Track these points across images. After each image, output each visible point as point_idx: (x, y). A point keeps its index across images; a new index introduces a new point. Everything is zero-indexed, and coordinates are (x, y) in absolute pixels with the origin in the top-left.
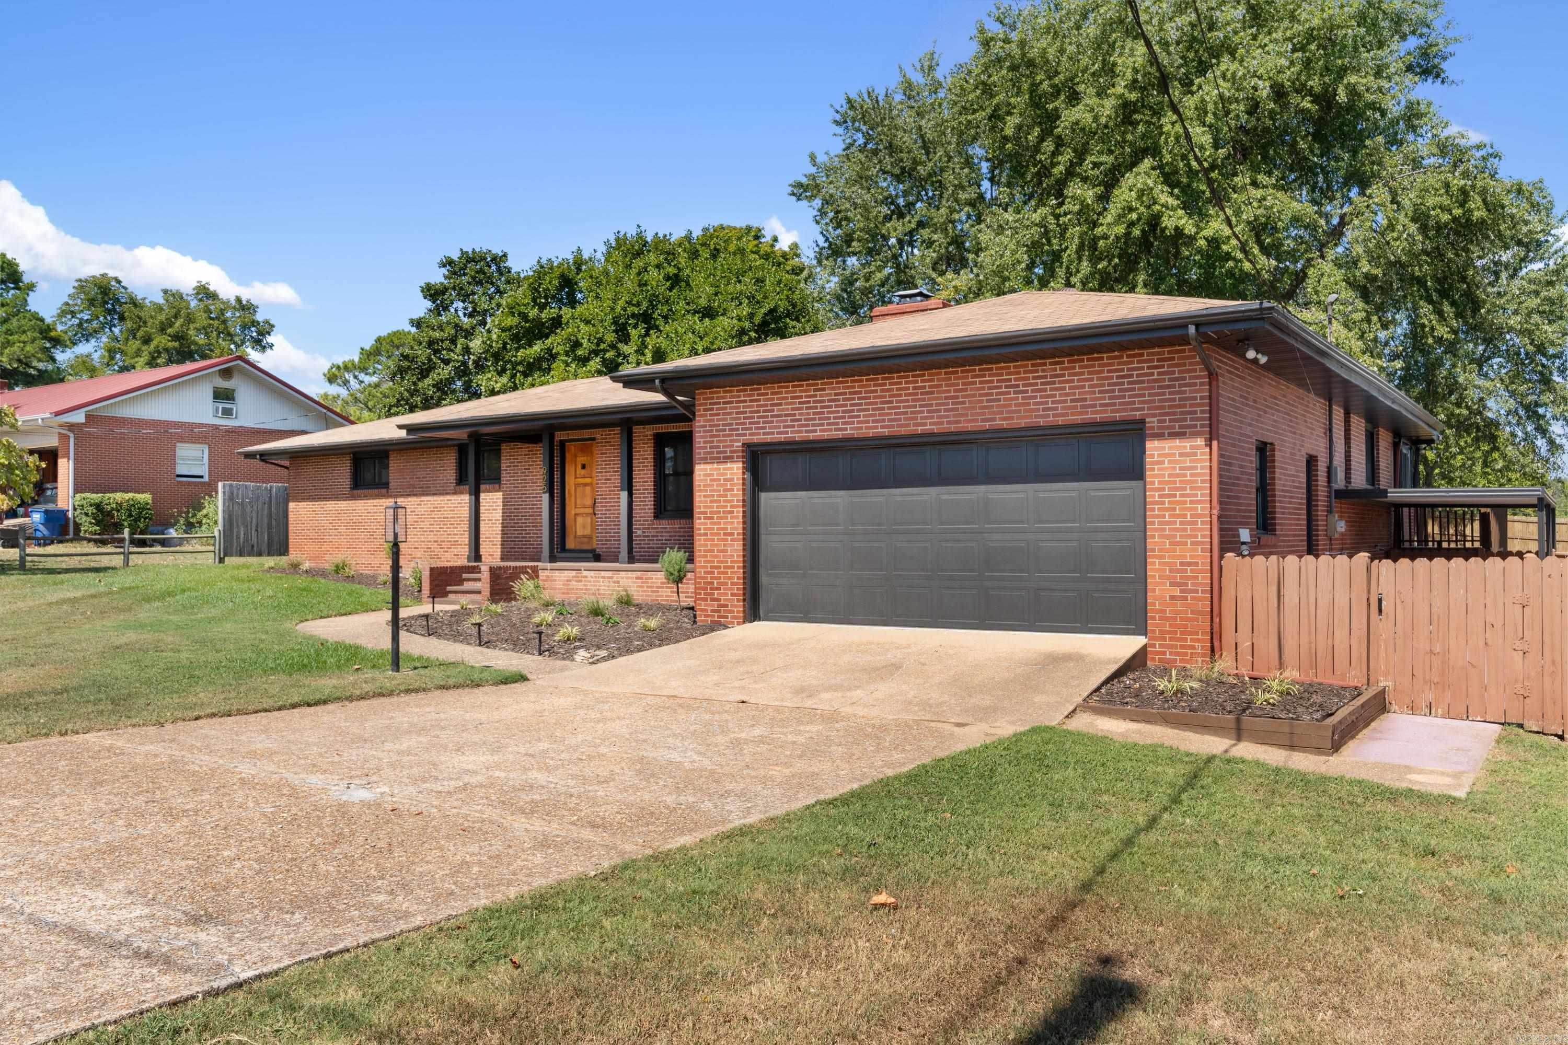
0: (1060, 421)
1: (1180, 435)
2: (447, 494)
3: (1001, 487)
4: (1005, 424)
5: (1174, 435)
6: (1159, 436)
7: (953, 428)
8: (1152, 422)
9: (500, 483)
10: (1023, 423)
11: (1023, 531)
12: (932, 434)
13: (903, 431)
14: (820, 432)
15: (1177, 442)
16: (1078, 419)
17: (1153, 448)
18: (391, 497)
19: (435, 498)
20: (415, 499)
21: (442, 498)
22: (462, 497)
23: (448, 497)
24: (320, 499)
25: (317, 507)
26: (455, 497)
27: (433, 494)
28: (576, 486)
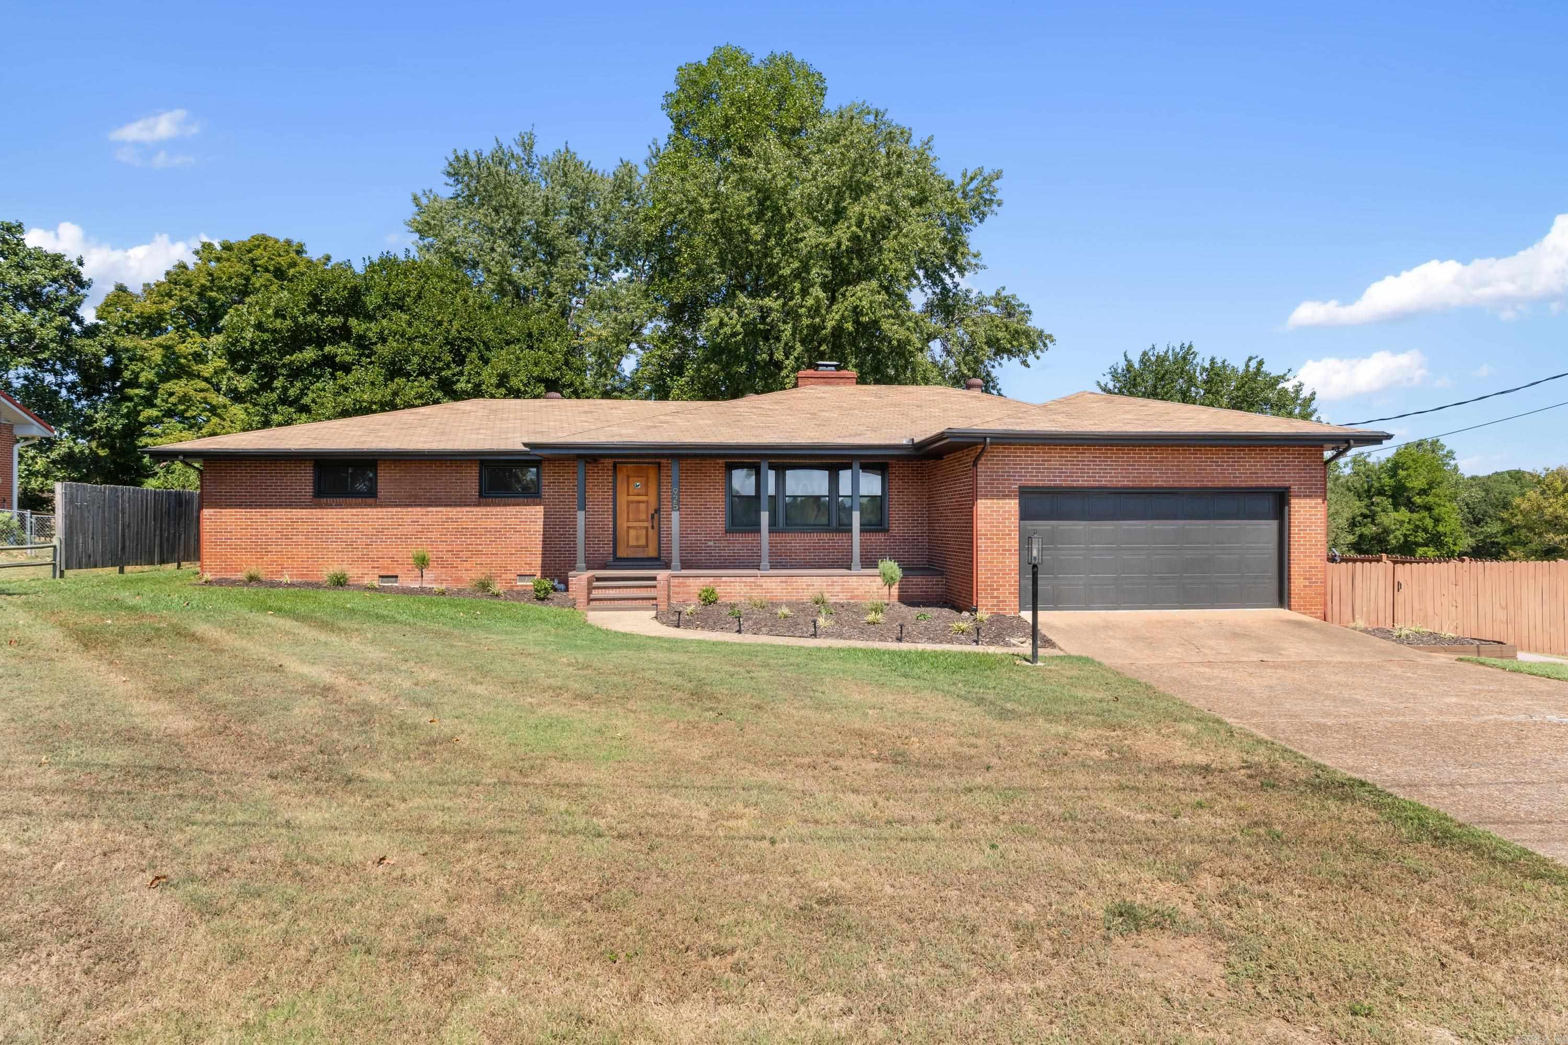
0: (1243, 485)
1: (1309, 496)
2: (469, 505)
3: (1193, 522)
4: (1210, 484)
5: (1306, 496)
6: (1298, 497)
7: (1176, 484)
8: (1295, 488)
9: (540, 497)
10: (1221, 484)
11: (1207, 549)
12: (1163, 488)
13: (1143, 484)
14: (1082, 481)
15: (1308, 500)
16: (1254, 484)
17: (1295, 502)
18: (381, 506)
19: (448, 509)
20: (419, 509)
21: (459, 509)
22: (488, 509)
23: (468, 509)
24: (260, 506)
25: (255, 514)
26: (478, 509)
27: (446, 506)
28: (629, 503)
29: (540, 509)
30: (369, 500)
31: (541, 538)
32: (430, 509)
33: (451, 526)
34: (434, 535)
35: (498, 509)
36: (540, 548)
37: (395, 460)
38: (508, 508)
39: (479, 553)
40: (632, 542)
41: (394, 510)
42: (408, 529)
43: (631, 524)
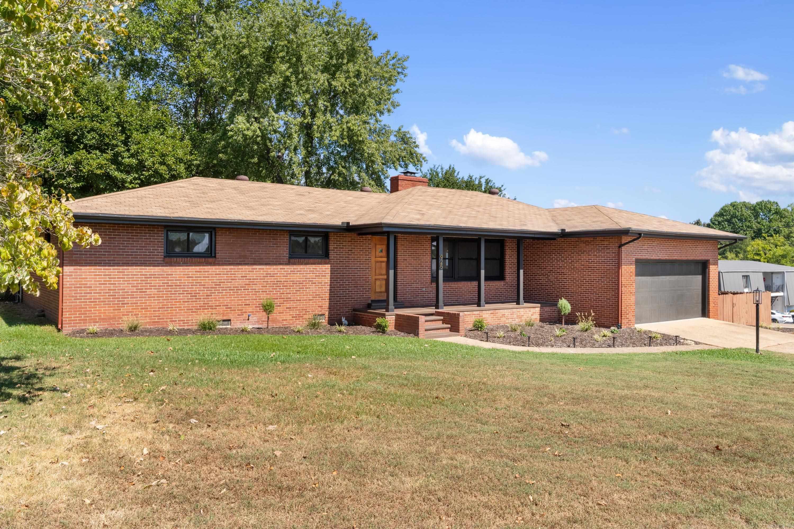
4: (689, 258)
6: (712, 264)
8: (711, 261)
9: (328, 258)
10: (692, 258)
15: (714, 266)
16: (701, 258)
17: (711, 267)
18: (219, 264)
19: (268, 267)
20: (247, 267)
21: (275, 267)
22: (295, 267)
23: (281, 267)
24: (118, 264)
25: (113, 271)
26: (288, 267)
27: (266, 264)
28: (377, 262)
29: (328, 266)
30: (210, 260)
31: (328, 288)
32: (255, 267)
33: (269, 279)
34: (258, 287)
35: (302, 267)
36: (327, 295)
37: (230, 228)
38: (308, 266)
39: (288, 300)
40: (378, 290)
41: (229, 267)
42: (239, 282)
43: (377, 277)
